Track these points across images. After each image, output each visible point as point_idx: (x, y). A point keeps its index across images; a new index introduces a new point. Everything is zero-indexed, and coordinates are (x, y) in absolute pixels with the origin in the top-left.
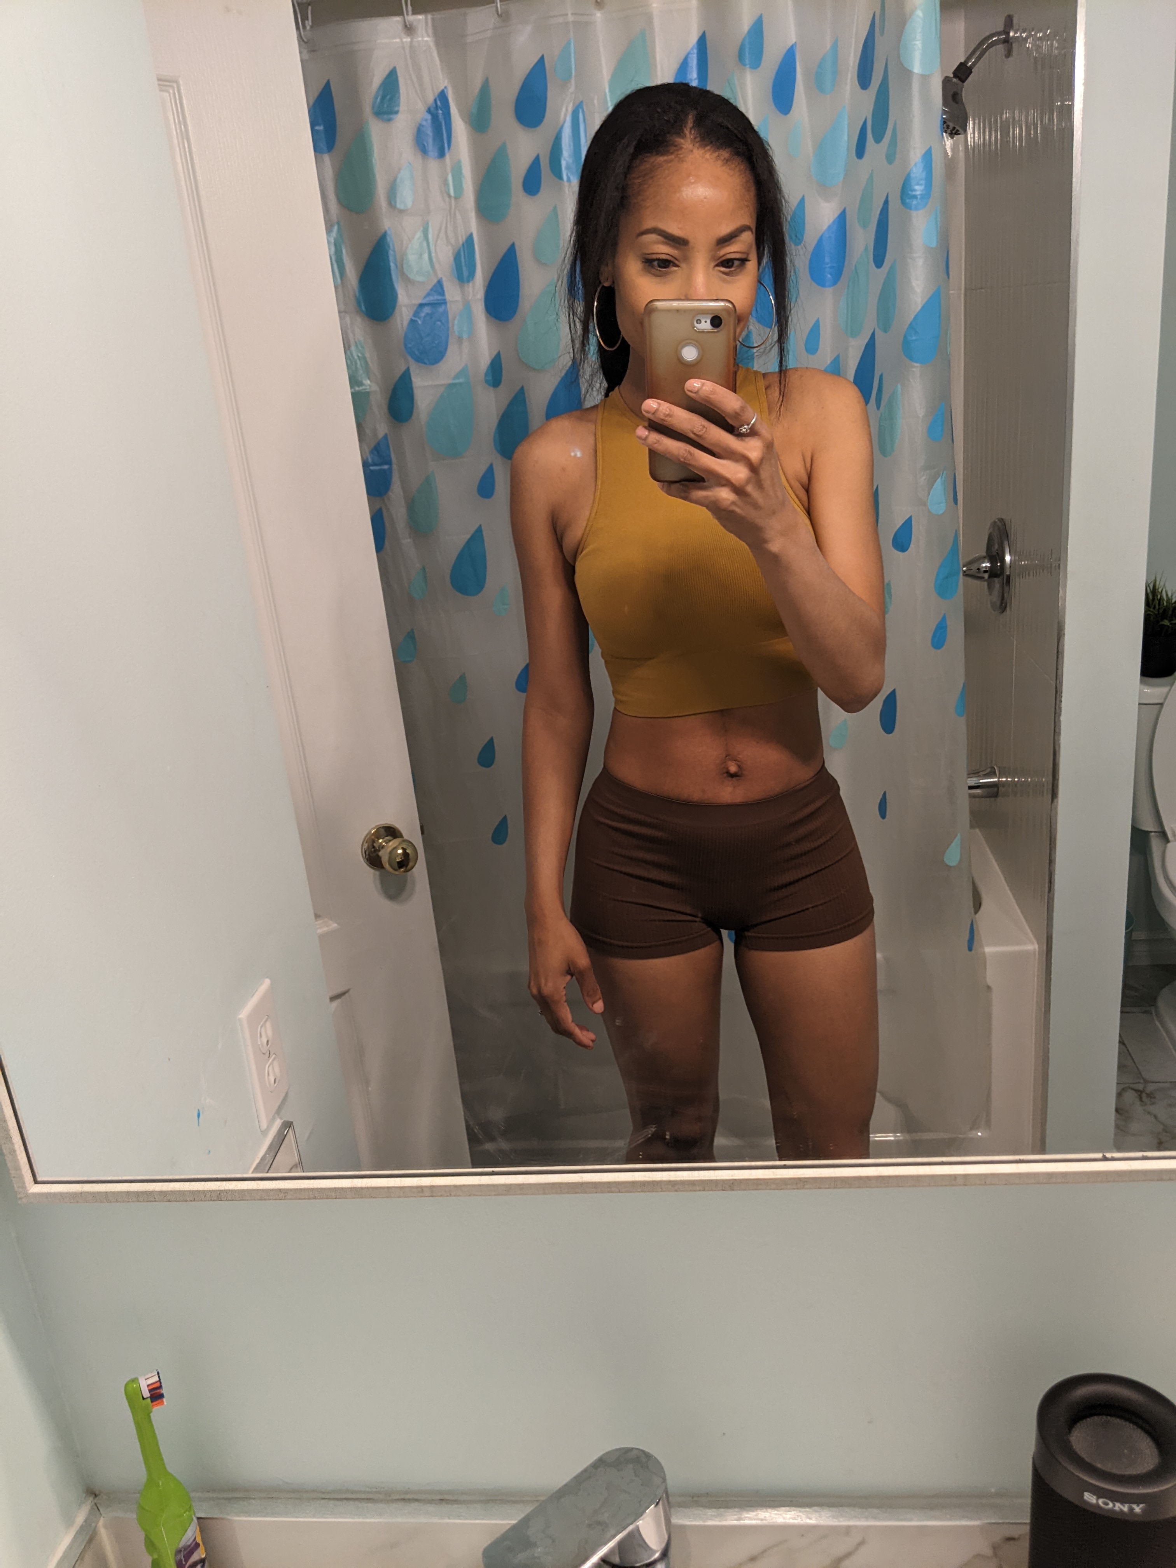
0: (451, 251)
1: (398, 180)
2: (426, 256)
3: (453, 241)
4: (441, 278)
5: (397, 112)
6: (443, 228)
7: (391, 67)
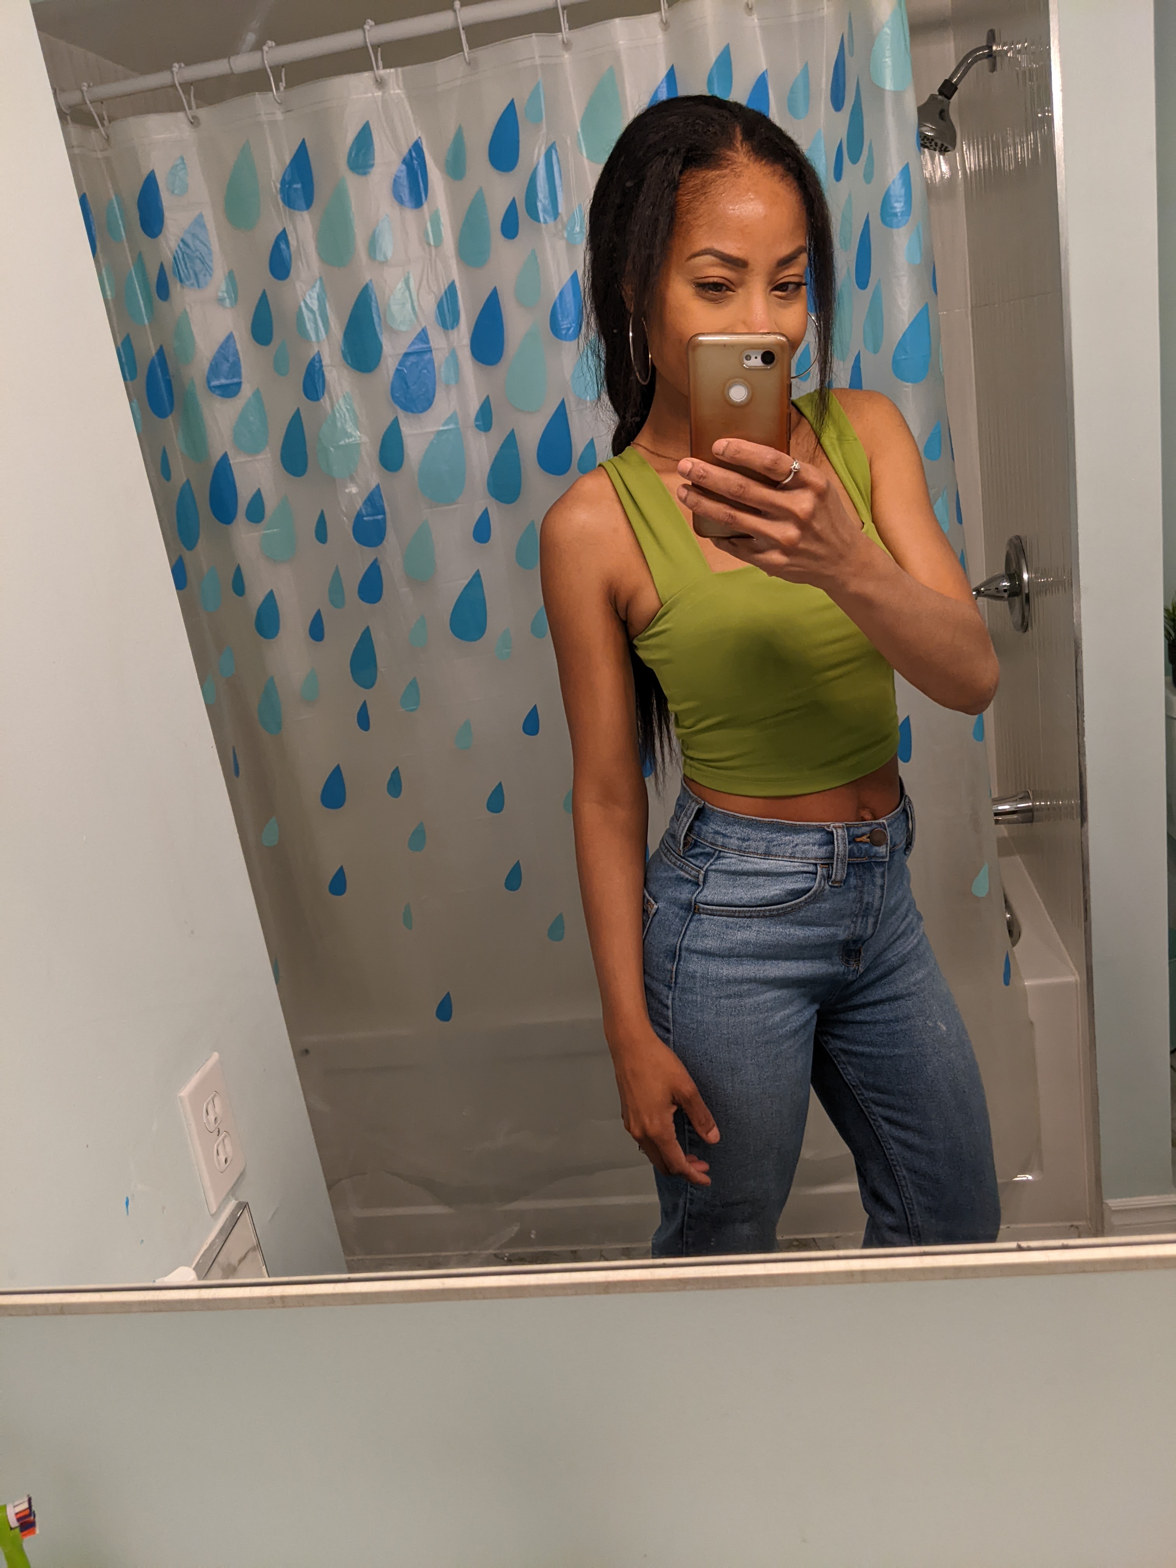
0: (434, 300)
1: (377, 232)
2: (409, 306)
3: (435, 289)
4: (425, 327)
5: (372, 165)
6: (425, 277)
7: (364, 122)
